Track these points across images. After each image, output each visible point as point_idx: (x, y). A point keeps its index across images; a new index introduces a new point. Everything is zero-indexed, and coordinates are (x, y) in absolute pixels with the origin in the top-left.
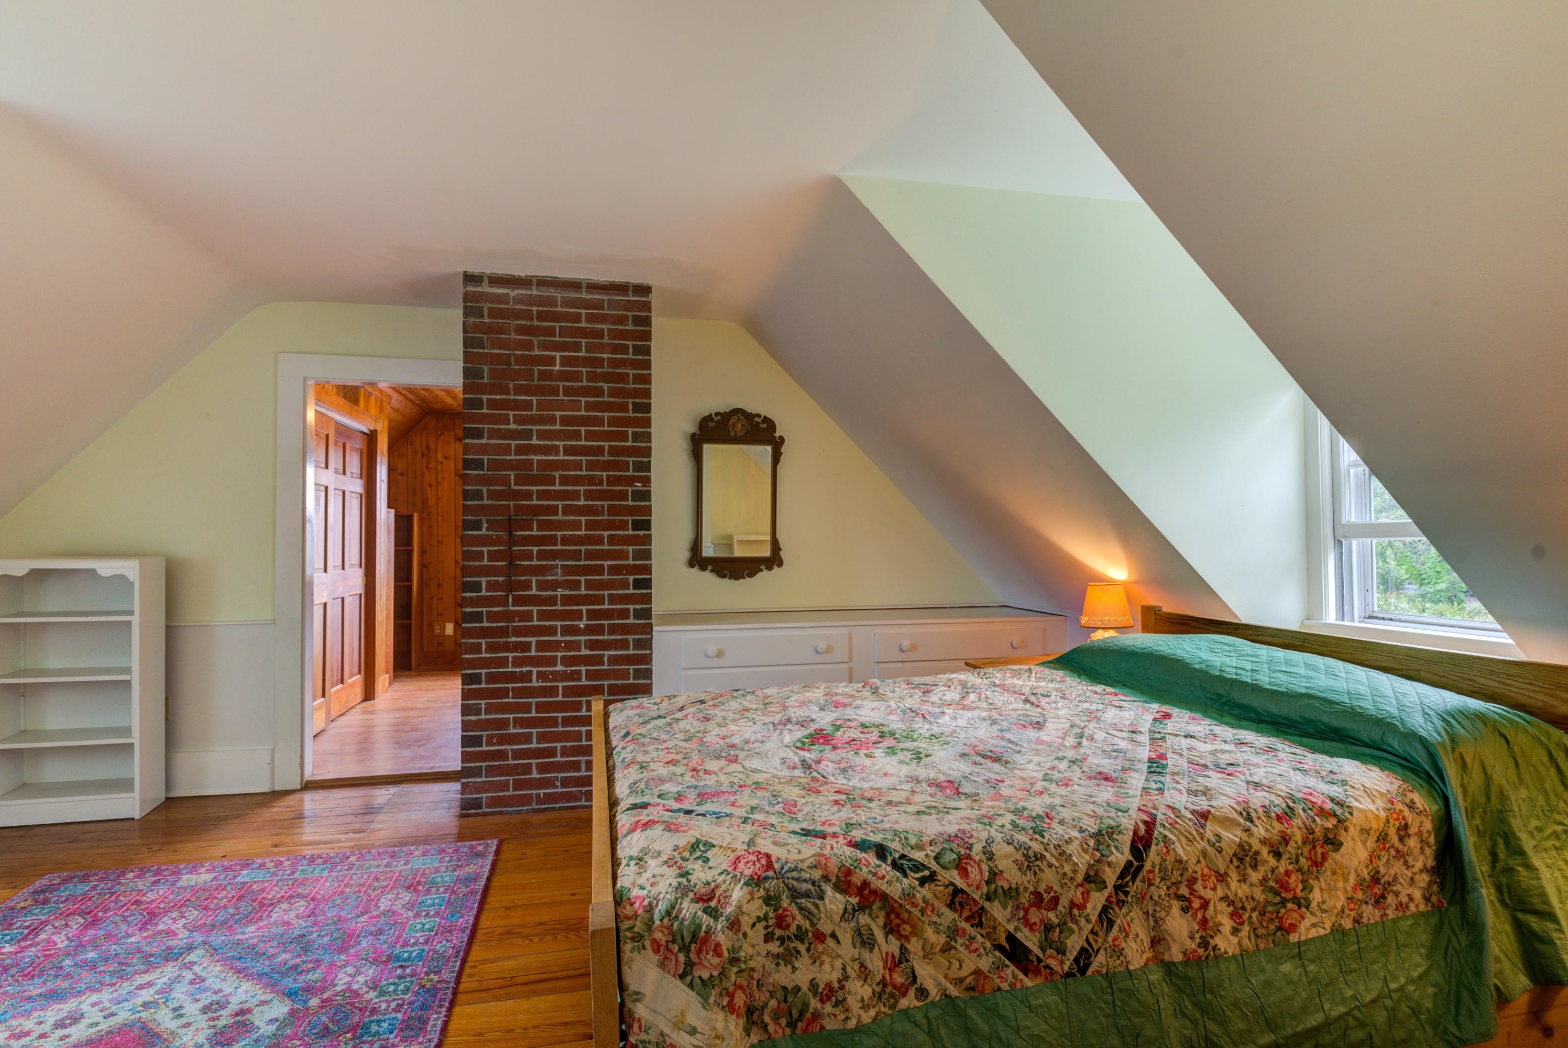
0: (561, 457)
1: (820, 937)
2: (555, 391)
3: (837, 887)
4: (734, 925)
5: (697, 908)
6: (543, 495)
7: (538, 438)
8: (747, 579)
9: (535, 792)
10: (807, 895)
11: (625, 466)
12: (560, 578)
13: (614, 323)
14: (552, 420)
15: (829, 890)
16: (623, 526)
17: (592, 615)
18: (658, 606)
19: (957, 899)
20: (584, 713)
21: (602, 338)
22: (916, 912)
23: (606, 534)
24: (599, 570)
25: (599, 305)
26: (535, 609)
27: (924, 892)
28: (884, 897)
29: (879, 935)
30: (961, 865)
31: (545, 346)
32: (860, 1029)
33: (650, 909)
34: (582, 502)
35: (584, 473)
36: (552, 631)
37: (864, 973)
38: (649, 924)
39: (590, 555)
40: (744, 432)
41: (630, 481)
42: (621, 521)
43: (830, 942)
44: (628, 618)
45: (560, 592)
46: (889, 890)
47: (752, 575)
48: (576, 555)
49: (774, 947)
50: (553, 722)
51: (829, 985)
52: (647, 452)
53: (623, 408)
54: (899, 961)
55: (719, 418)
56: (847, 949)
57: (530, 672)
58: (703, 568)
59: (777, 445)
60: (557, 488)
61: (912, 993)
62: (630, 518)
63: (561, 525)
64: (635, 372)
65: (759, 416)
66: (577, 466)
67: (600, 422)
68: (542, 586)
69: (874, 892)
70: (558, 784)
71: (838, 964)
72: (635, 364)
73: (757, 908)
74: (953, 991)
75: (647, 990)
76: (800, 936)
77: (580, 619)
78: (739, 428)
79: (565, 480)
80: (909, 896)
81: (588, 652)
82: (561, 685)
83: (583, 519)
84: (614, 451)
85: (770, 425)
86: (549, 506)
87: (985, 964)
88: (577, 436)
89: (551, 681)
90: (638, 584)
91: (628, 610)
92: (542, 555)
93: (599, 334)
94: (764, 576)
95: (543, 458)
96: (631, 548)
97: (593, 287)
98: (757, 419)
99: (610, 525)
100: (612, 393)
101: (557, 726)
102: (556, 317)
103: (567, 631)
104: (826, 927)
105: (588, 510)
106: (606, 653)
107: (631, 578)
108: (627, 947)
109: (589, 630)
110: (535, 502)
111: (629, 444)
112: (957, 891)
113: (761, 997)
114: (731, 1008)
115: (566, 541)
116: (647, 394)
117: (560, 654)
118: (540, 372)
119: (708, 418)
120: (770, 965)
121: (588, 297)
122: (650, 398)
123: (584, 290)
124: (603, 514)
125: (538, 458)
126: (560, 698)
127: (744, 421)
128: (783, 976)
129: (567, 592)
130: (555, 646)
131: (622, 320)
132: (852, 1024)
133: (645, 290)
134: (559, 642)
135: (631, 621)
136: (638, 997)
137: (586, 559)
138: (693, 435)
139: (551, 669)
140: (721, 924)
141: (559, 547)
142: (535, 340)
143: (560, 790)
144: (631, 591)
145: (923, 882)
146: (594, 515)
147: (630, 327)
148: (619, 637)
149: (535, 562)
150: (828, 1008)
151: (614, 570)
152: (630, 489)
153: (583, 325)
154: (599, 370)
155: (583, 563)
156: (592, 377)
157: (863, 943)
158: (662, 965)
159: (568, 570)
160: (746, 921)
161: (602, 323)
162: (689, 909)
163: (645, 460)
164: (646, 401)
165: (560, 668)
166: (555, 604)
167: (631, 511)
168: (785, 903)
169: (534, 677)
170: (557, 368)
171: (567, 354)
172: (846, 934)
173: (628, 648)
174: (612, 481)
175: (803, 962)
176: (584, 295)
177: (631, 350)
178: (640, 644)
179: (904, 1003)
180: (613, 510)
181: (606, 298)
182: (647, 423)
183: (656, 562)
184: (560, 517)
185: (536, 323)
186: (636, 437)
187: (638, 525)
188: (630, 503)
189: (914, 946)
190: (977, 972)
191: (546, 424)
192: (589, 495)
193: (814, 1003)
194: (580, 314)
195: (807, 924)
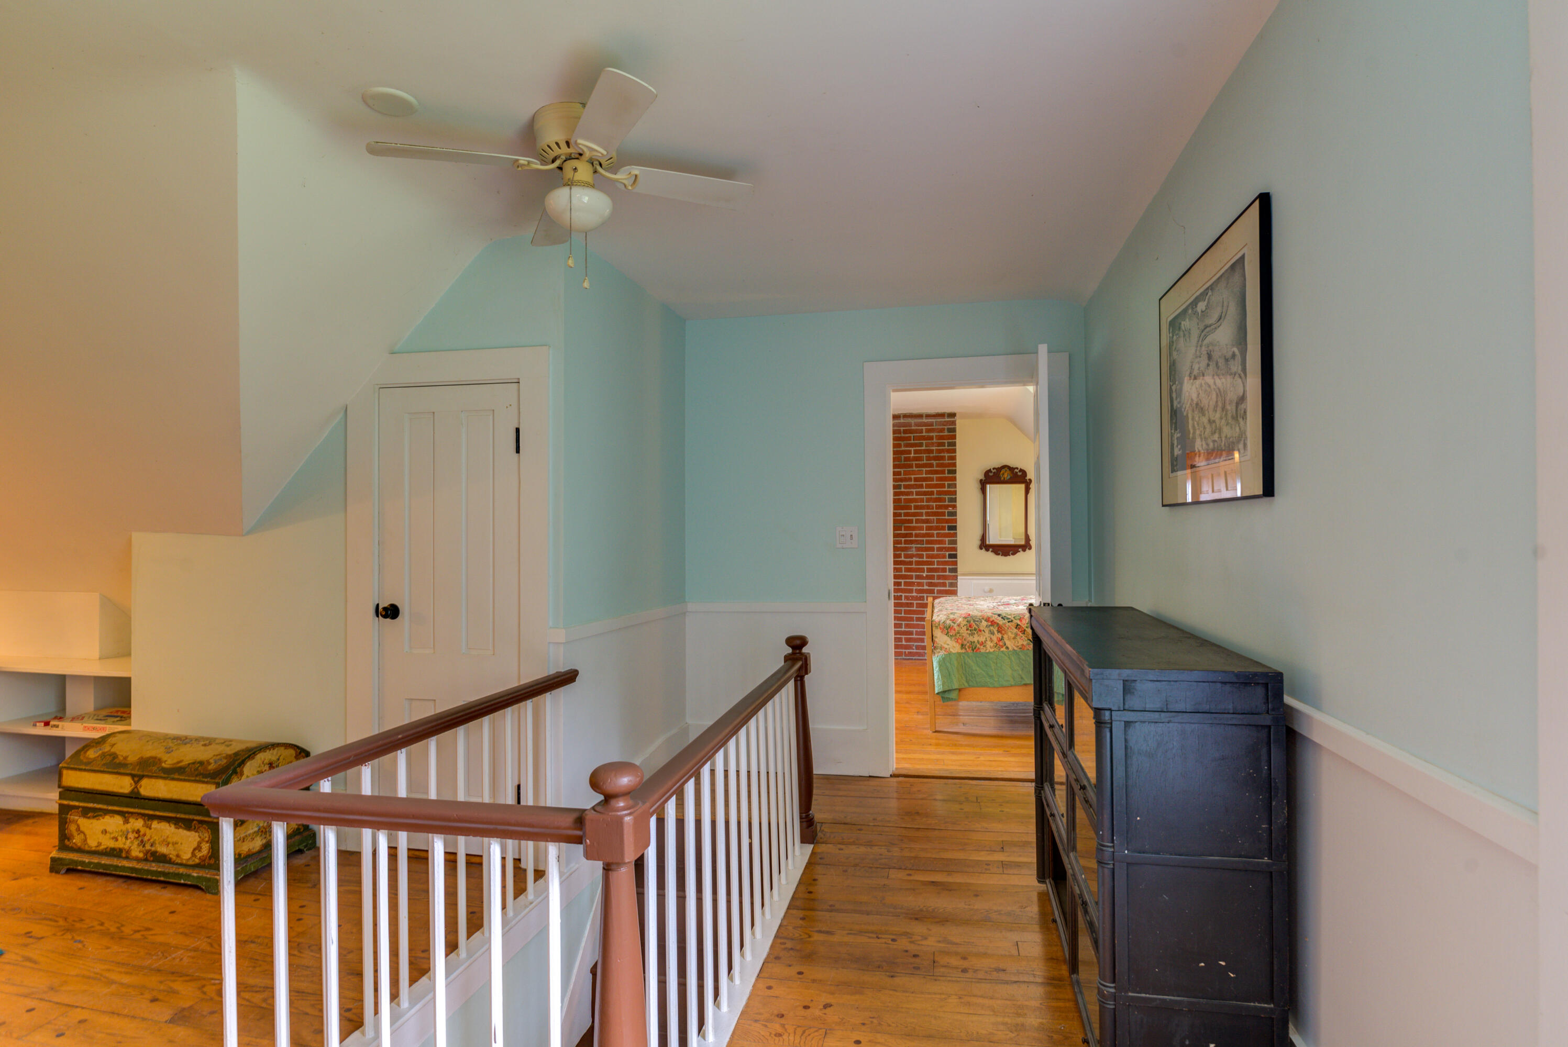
0: (914, 497)
1: (980, 631)
2: (911, 466)
3: (985, 621)
4: (959, 625)
5: (951, 622)
6: (906, 514)
7: (904, 488)
8: (1012, 556)
9: (904, 650)
10: (978, 621)
11: (944, 500)
12: (915, 553)
13: (939, 432)
14: (910, 480)
15: (983, 621)
16: (943, 528)
17: (929, 570)
18: (961, 568)
19: (1017, 626)
20: (925, 601)
21: (933, 440)
22: (1006, 628)
23: (935, 532)
24: (932, 549)
25: (932, 424)
26: (903, 567)
27: (1008, 624)
28: (998, 624)
29: (996, 632)
30: (1020, 620)
31: (906, 446)
32: (989, 652)
33: (940, 622)
34: (924, 517)
35: (925, 504)
36: (911, 577)
37: (991, 640)
38: (939, 625)
39: (928, 542)
40: (1009, 477)
41: (947, 507)
42: (942, 526)
43: (983, 632)
44: (946, 572)
45: (914, 559)
46: (999, 623)
47: (1014, 554)
48: (921, 542)
49: (969, 632)
50: (912, 619)
51: (982, 642)
52: (955, 493)
53: (943, 472)
54: (1002, 639)
55: (995, 470)
56: (987, 634)
57: (901, 596)
58: (987, 550)
59: (1028, 484)
60: (913, 511)
61: (1004, 647)
62: (947, 525)
63: (914, 528)
64: (949, 455)
65: (1017, 468)
66: (922, 500)
67: (932, 479)
68: (906, 556)
69: (995, 623)
70: (914, 648)
71: (985, 637)
72: (948, 451)
73: (965, 623)
74: (1016, 648)
75: (938, 636)
76: (975, 630)
77: (924, 572)
78: (1006, 475)
79: (916, 507)
80: (1005, 624)
81: (927, 588)
82: (915, 602)
83: (925, 525)
84: (939, 493)
85: (1024, 473)
86: (909, 519)
87: (1025, 643)
88: (921, 486)
89: (911, 600)
90: (951, 556)
91: (946, 568)
92: (906, 542)
93: (931, 438)
94: (1021, 554)
95: (906, 497)
96: (947, 539)
97: (928, 416)
98: (1016, 470)
99: (937, 528)
100: (938, 465)
101: (913, 621)
102: (911, 432)
103: (918, 577)
104: (982, 628)
105: (927, 521)
106: (936, 588)
107: (947, 553)
108: (934, 628)
109: (928, 577)
110: (903, 518)
111: (946, 489)
112: (1018, 625)
113: (965, 643)
114: (957, 642)
115: (917, 535)
116: (954, 465)
117: (914, 588)
118: (905, 457)
119: (990, 471)
120: (968, 636)
121: (926, 421)
122: (956, 467)
123: (924, 418)
124: (934, 523)
125: (904, 497)
126: (915, 608)
127: (1008, 471)
128: (971, 639)
129: (918, 559)
130: (912, 584)
131: (942, 430)
132: (988, 651)
133: (953, 415)
134: (915, 582)
135: (947, 573)
136: (936, 637)
137: (926, 544)
138: (981, 480)
139: (910, 595)
140: (956, 625)
141: (914, 538)
142: (902, 443)
143: (915, 651)
144: (947, 559)
145: (1009, 622)
146: (930, 523)
147: (946, 434)
148: (942, 581)
149: (903, 545)
150: (982, 647)
151: (939, 549)
152: (946, 511)
153: (924, 434)
154: (931, 455)
155: (924, 546)
156: (928, 458)
157: (991, 633)
158: (942, 632)
159: (918, 549)
160: (962, 625)
161: (933, 432)
162: (948, 622)
163: (954, 497)
164: (954, 468)
165: (914, 594)
166: (912, 565)
167: (947, 521)
168: (972, 622)
169: (903, 598)
170: (912, 455)
171: (917, 448)
172: (987, 631)
173: (946, 586)
174: (938, 507)
175: (976, 636)
176: (925, 420)
177: (946, 444)
178: (952, 585)
179: (1002, 649)
180: (938, 521)
181: (934, 420)
182: (954, 479)
183: (960, 546)
184: (914, 524)
185: (903, 435)
186: (949, 486)
187: (950, 528)
188: (947, 517)
189: (1005, 636)
190: (1023, 645)
191: (908, 481)
192: (927, 514)
193: (978, 646)
194: (922, 429)
195: (977, 627)
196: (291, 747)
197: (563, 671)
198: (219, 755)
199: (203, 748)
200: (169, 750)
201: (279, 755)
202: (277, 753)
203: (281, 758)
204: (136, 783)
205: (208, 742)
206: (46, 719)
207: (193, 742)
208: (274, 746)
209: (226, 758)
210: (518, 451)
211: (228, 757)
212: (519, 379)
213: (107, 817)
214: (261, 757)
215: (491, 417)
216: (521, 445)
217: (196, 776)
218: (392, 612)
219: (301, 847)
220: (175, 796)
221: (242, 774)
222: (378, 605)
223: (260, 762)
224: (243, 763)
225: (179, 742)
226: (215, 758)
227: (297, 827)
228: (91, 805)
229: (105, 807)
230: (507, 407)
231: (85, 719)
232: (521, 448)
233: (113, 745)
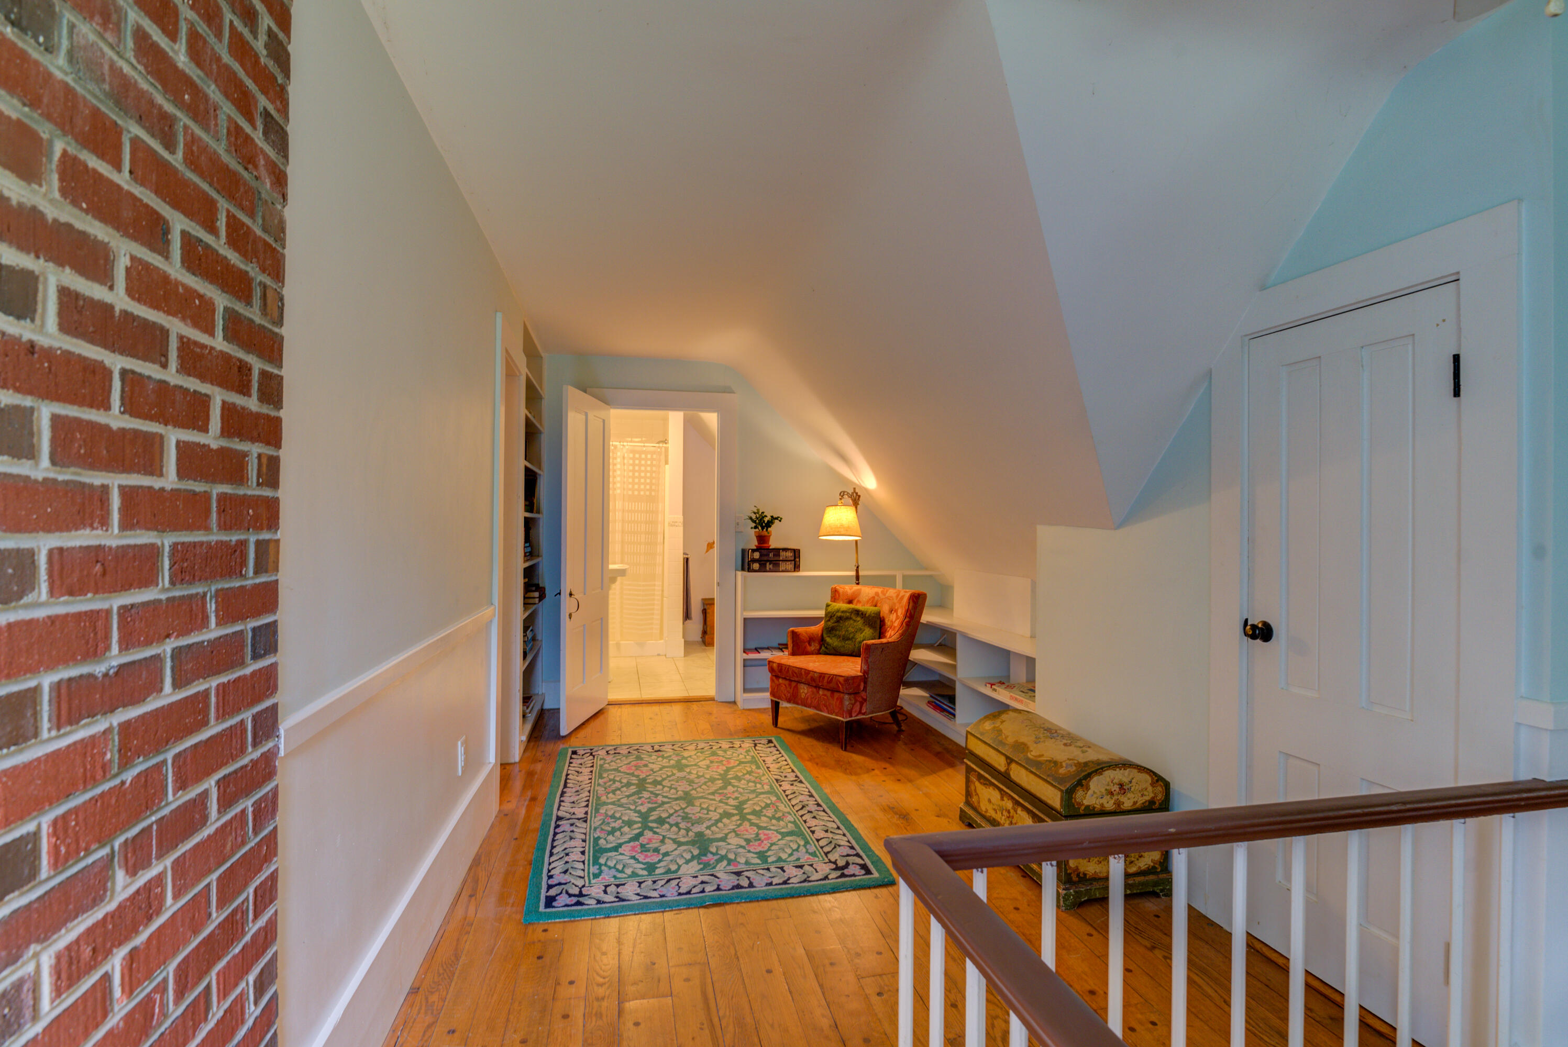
196: (1147, 773)
197: (1548, 780)
198: (1073, 760)
199: (1063, 747)
200: (1037, 741)
201: (1131, 777)
202: (1129, 775)
203: (1133, 781)
204: (1009, 764)
205: (1070, 739)
206: (992, 682)
207: (1059, 738)
208: (1125, 765)
209: (1076, 766)
210: (1457, 393)
211: (1078, 764)
212: (1458, 273)
213: (991, 788)
214: (1109, 774)
215: (1410, 347)
216: (1462, 383)
217: (1048, 776)
218: (1263, 632)
219: (1157, 889)
220: (1033, 789)
221: (1088, 788)
222: (1246, 621)
223: (1108, 779)
224: (1089, 776)
225: (1048, 734)
226: (1068, 762)
227: (1152, 864)
228: (987, 776)
229: (989, 778)
230: (1438, 325)
231: (1015, 689)
232: (1462, 387)
233: (1002, 722)
